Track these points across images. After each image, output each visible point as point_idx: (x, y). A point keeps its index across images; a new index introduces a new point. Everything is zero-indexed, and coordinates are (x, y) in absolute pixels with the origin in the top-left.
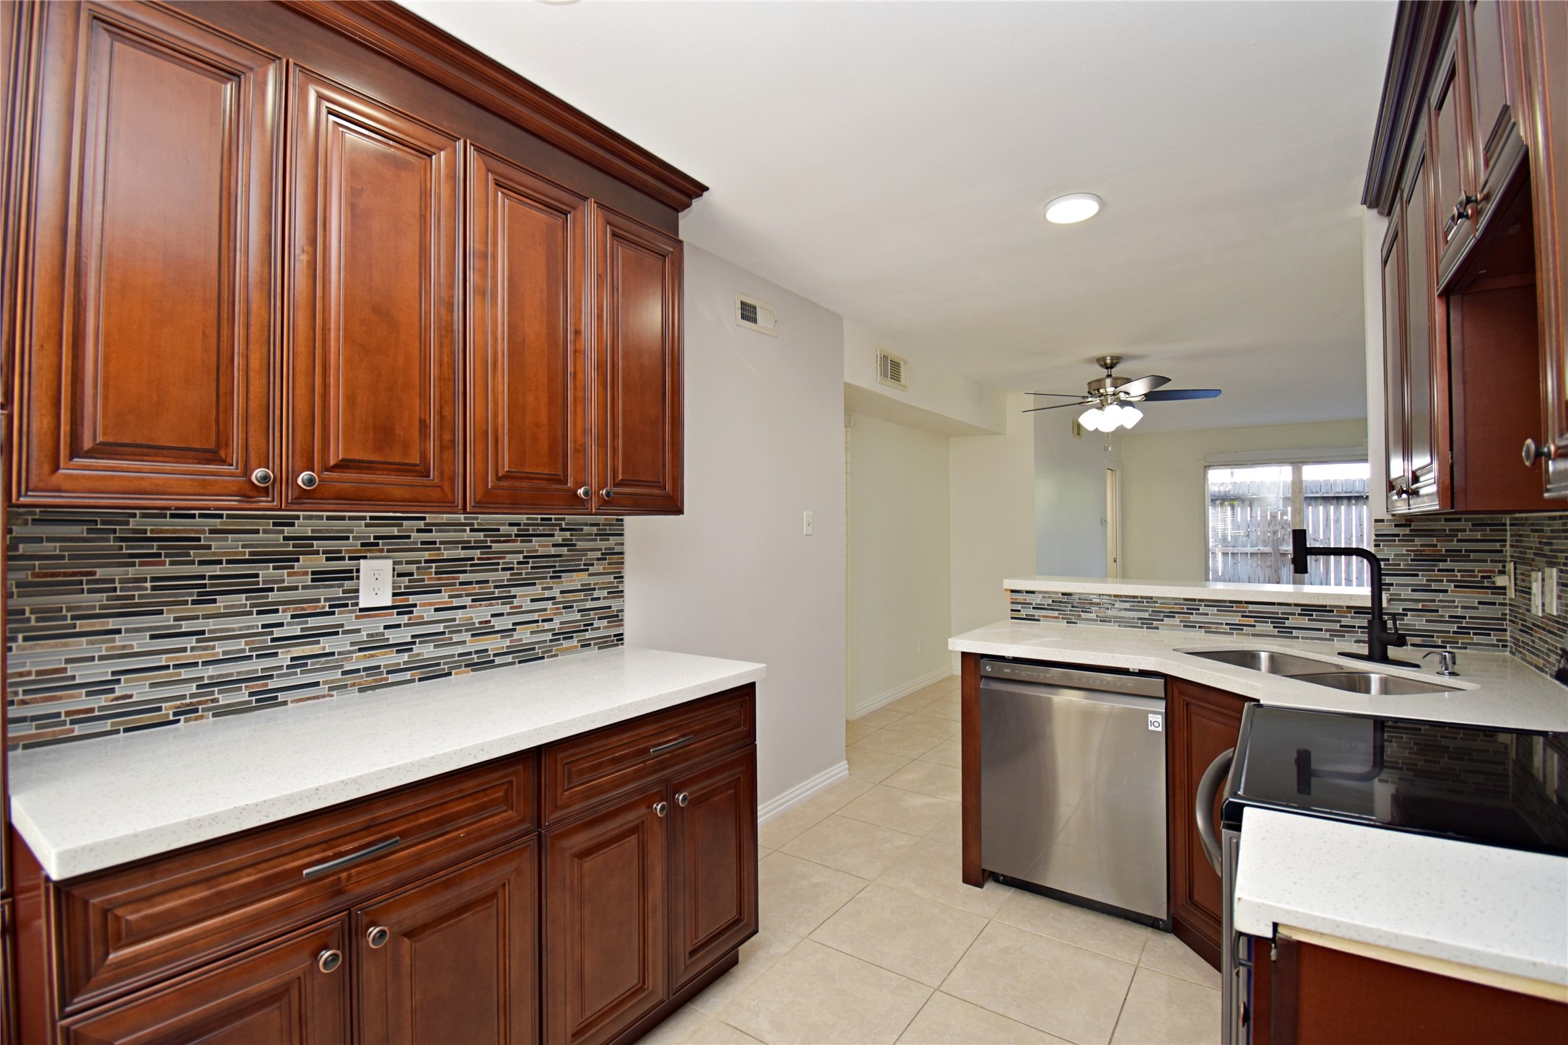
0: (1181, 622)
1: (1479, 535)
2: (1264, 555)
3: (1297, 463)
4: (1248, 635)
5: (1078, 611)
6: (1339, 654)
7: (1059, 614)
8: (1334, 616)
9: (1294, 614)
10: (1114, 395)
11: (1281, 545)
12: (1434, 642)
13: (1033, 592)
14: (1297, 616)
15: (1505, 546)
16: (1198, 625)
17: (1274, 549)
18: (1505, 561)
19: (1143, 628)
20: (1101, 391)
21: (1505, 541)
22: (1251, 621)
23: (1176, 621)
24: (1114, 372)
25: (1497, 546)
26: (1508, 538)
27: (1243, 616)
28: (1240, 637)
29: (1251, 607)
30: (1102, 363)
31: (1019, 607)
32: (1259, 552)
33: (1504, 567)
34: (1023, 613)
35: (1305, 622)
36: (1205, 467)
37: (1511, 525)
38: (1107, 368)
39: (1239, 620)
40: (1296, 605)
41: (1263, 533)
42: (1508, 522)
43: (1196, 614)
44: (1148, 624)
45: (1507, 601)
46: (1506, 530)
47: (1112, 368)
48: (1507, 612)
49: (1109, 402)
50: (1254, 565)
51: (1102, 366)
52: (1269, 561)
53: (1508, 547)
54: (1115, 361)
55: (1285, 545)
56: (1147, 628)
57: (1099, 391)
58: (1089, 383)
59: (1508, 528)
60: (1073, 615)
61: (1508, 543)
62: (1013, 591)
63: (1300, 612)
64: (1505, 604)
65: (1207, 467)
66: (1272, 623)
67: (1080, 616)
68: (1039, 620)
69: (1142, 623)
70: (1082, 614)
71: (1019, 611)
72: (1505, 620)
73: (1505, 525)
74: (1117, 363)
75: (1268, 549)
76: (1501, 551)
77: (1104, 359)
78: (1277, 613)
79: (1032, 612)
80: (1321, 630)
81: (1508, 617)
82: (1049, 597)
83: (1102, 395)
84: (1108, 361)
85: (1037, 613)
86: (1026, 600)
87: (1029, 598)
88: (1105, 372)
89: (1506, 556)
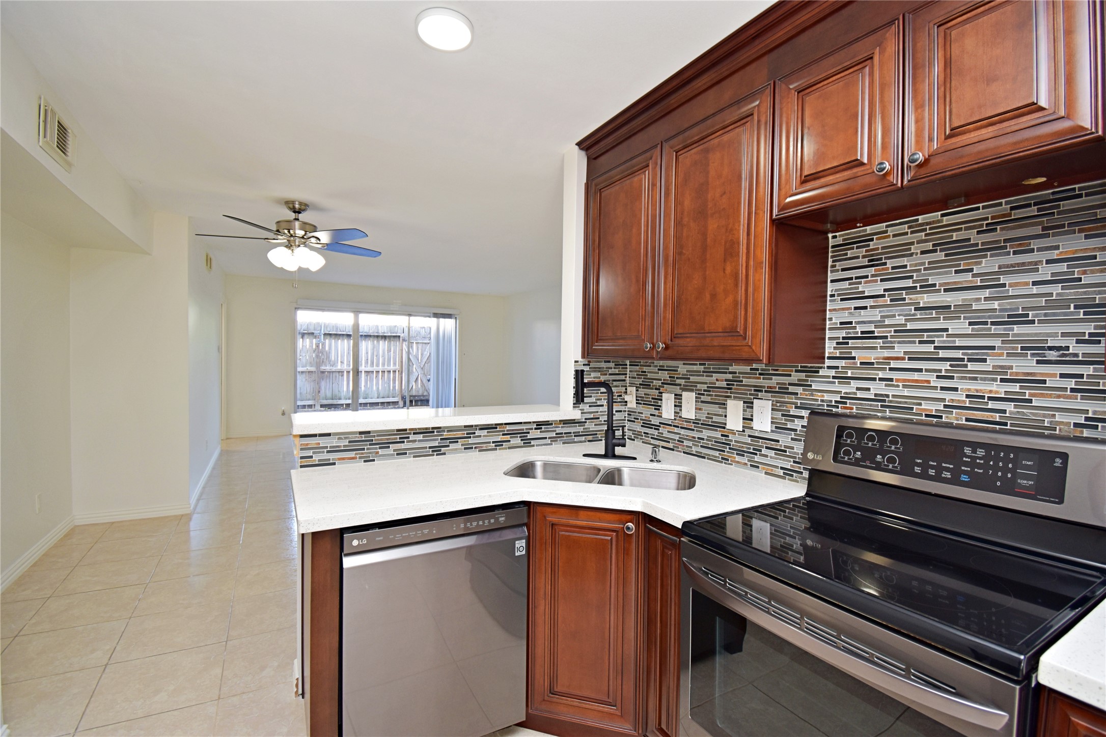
0: (462, 445)
1: (617, 371)
2: (310, 373)
3: (357, 312)
4: (505, 449)
5: (376, 448)
6: (584, 455)
7: (356, 454)
8: (552, 428)
9: (532, 429)
10: (303, 237)
11: (322, 366)
12: (597, 437)
13: (329, 435)
14: (534, 430)
15: (626, 377)
16: (474, 446)
17: (317, 368)
18: (626, 386)
19: (433, 455)
20: (292, 232)
21: (626, 374)
22: (507, 437)
23: (458, 446)
24: (301, 216)
25: (622, 377)
26: (628, 372)
27: (503, 435)
28: (502, 451)
29: (508, 428)
30: (291, 206)
31: (310, 453)
32: (307, 370)
33: (626, 389)
34: (316, 458)
35: (537, 434)
36: (296, 308)
37: (630, 365)
38: (295, 212)
39: (501, 438)
40: (534, 422)
41: (310, 357)
42: (628, 364)
43: (474, 437)
44: (437, 451)
45: (627, 409)
46: (627, 368)
47: (299, 213)
48: (627, 415)
49: (297, 244)
50: (304, 380)
51: (290, 209)
52: (314, 376)
53: (628, 377)
54: (303, 207)
55: (323, 365)
56: (437, 455)
57: (289, 232)
58: (278, 222)
59: (628, 366)
60: (370, 453)
61: (628, 376)
62: (302, 436)
63: (535, 427)
64: (625, 411)
65: (297, 309)
66: (520, 437)
67: (377, 453)
68: (334, 464)
69: (433, 451)
70: (380, 450)
71: (311, 457)
72: (625, 420)
73: (626, 365)
74: (304, 210)
75: (313, 369)
76: (624, 380)
77: (293, 202)
78: (523, 429)
79: (325, 456)
80: (546, 438)
81: (627, 419)
82: (346, 438)
83: (292, 236)
84: (297, 206)
85: (332, 456)
86: (319, 444)
87: (322, 441)
88: (293, 215)
89: (627, 383)
